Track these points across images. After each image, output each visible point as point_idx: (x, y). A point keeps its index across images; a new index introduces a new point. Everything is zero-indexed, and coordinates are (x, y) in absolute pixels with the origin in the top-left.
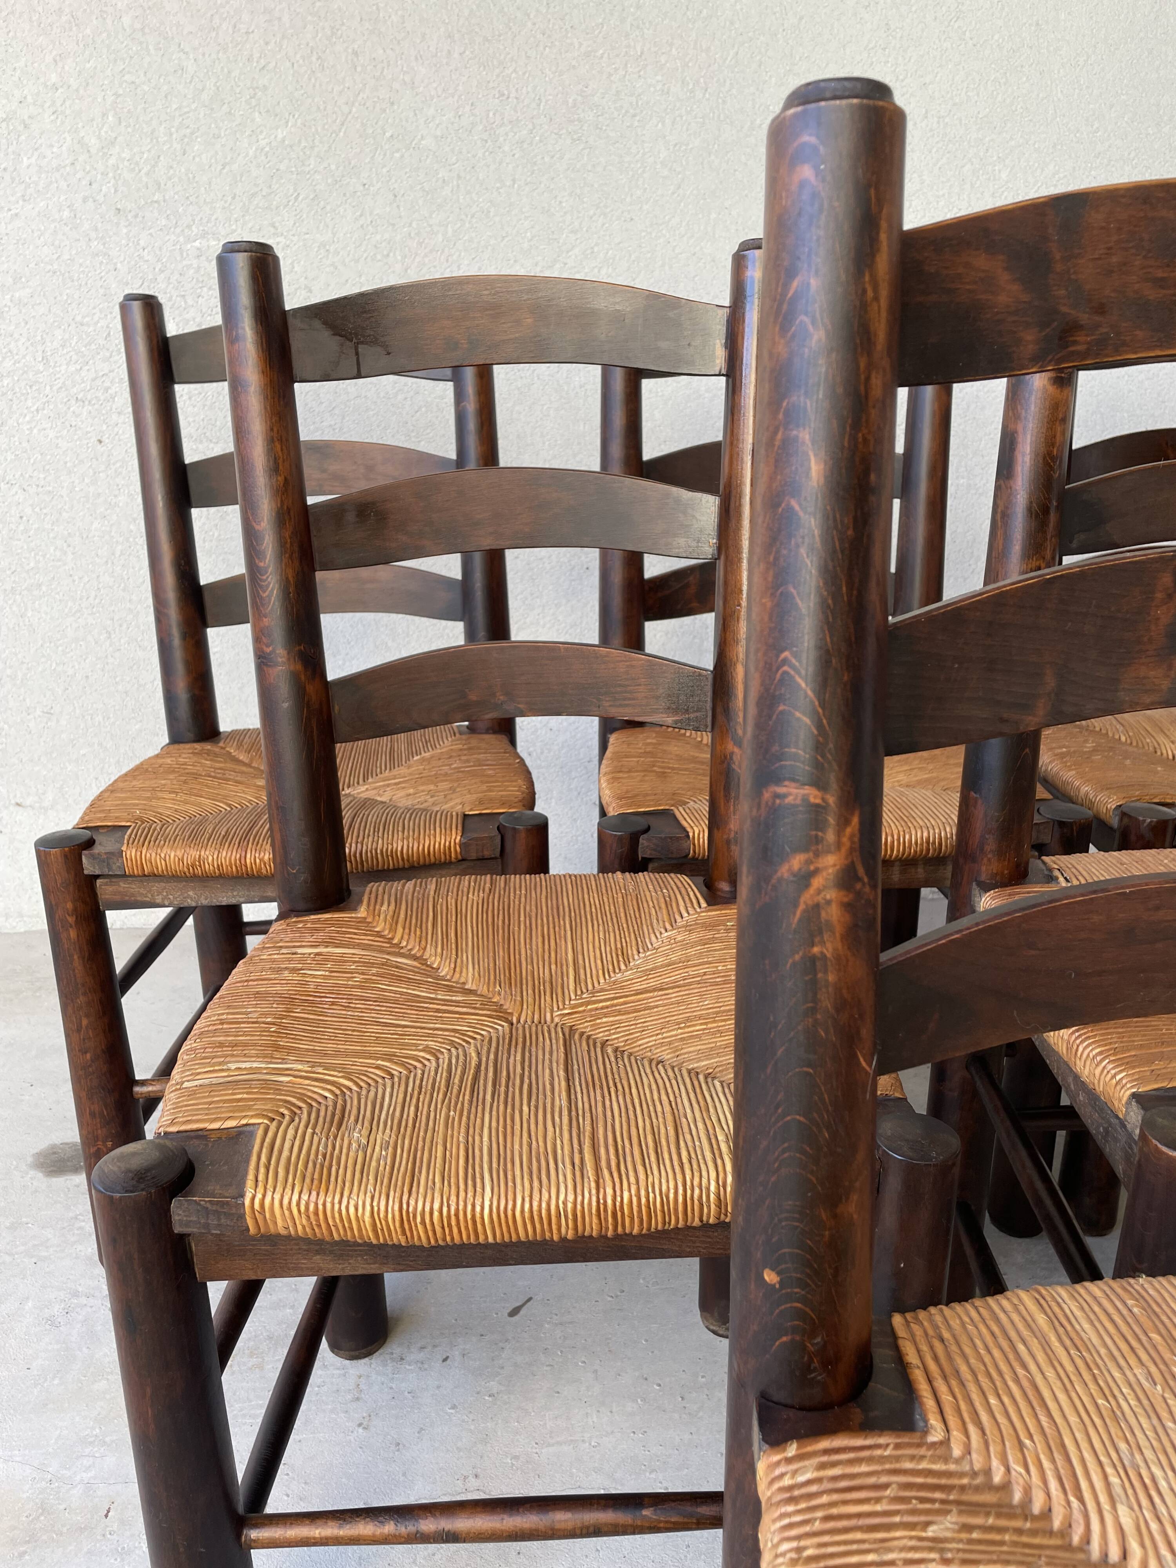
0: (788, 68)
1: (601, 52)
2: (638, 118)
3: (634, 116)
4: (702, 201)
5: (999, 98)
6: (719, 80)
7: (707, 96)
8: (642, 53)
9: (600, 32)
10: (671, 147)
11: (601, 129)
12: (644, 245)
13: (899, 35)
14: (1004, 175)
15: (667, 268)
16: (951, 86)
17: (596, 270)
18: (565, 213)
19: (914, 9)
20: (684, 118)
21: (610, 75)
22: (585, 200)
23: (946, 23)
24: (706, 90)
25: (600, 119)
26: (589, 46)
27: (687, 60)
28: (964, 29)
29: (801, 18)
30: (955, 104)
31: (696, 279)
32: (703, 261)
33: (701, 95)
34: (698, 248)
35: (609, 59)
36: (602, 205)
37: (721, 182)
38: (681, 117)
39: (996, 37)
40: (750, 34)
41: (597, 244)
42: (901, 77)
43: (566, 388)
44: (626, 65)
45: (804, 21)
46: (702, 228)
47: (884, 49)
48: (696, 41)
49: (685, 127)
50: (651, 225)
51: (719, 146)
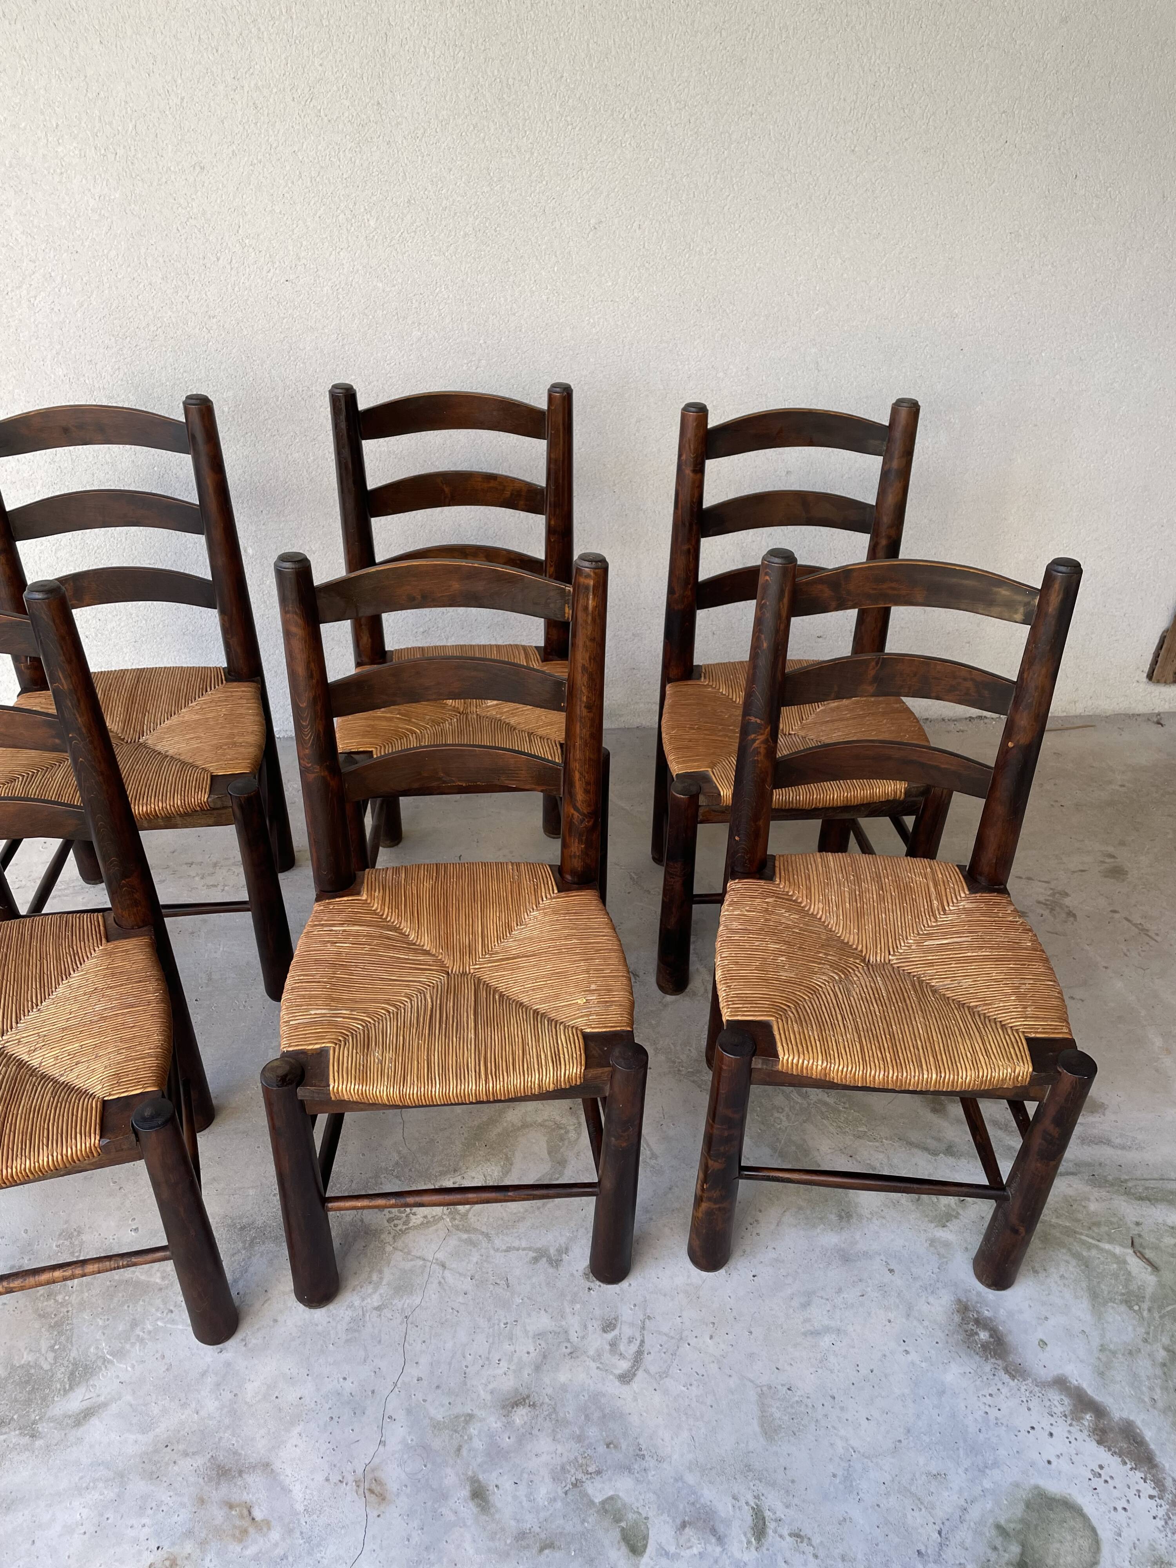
1: (23, 124)
4: (131, 239)
6: (124, 147)
8: (57, 125)
10: (97, 198)
13: (266, 113)
14: (372, 223)
15: (114, 288)
17: (57, 290)
21: (35, 142)
23: (303, 103)
25: (34, 176)
27: (95, 130)
29: (182, 99)
30: (322, 167)
32: (142, 284)
37: (144, 225)
39: (346, 114)
40: (144, 111)
41: (53, 270)
42: (274, 145)
44: (46, 135)
47: (256, 124)
48: (100, 117)
49: (105, 183)
50: (94, 257)
51: (136, 197)
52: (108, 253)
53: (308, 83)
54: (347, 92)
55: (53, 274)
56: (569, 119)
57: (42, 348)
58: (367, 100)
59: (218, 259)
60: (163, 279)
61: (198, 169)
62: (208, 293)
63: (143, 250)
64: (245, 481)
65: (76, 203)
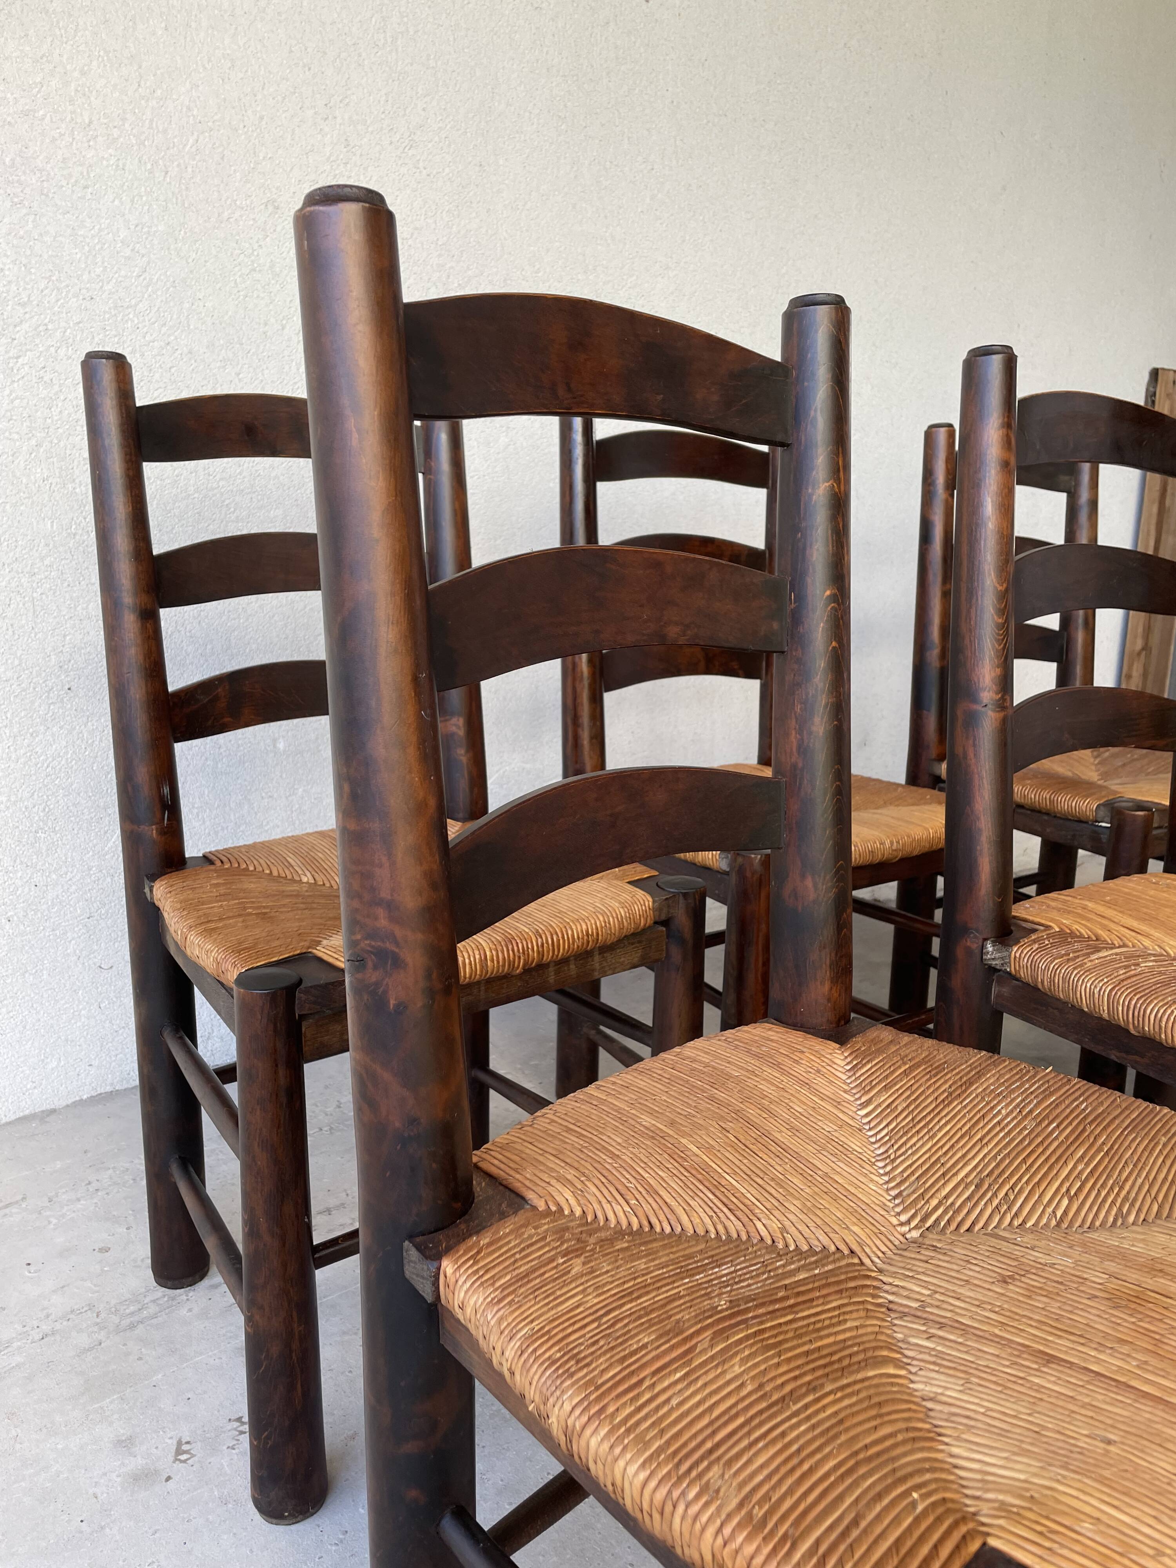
0: (252, 165)
1: (41, 113)
2: (90, 190)
3: (86, 187)
4: (171, 289)
5: (455, 229)
6: (179, 165)
7: (168, 180)
8: (91, 122)
9: (39, 92)
10: (132, 227)
11: (47, 196)
12: (107, 328)
15: (138, 355)
16: (411, 210)
17: (52, 350)
18: (10, 282)
19: (370, 129)
20: (144, 198)
21: (54, 140)
22: (33, 270)
23: (401, 149)
24: (167, 173)
25: (45, 184)
26: (26, 104)
27: (143, 138)
28: (418, 158)
29: (262, 118)
30: (416, 229)
31: (173, 370)
32: (179, 352)
33: (161, 179)
34: (172, 338)
35: (52, 121)
36: (54, 278)
37: (191, 272)
38: (141, 197)
39: (447, 170)
40: (210, 124)
41: (51, 321)
43: (24, 481)
44: (73, 131)
45: (264, 123)
46: (175, 317)
48: (151, 121)
49: (146, 208)
50: (116, 307)
51: (185, 233)
52: (136, 305)
53: (408, 128)
54: (449, 145)
55: (50, 327)
56: (658, 213)
57: (16, 437)
58: (470, 159)
59: (283, 329)
60: (208, 347)
61: (271, 208)
62: (266, 372)
63: (187, 305)
64: (286, 638)
65: (100, 230)
